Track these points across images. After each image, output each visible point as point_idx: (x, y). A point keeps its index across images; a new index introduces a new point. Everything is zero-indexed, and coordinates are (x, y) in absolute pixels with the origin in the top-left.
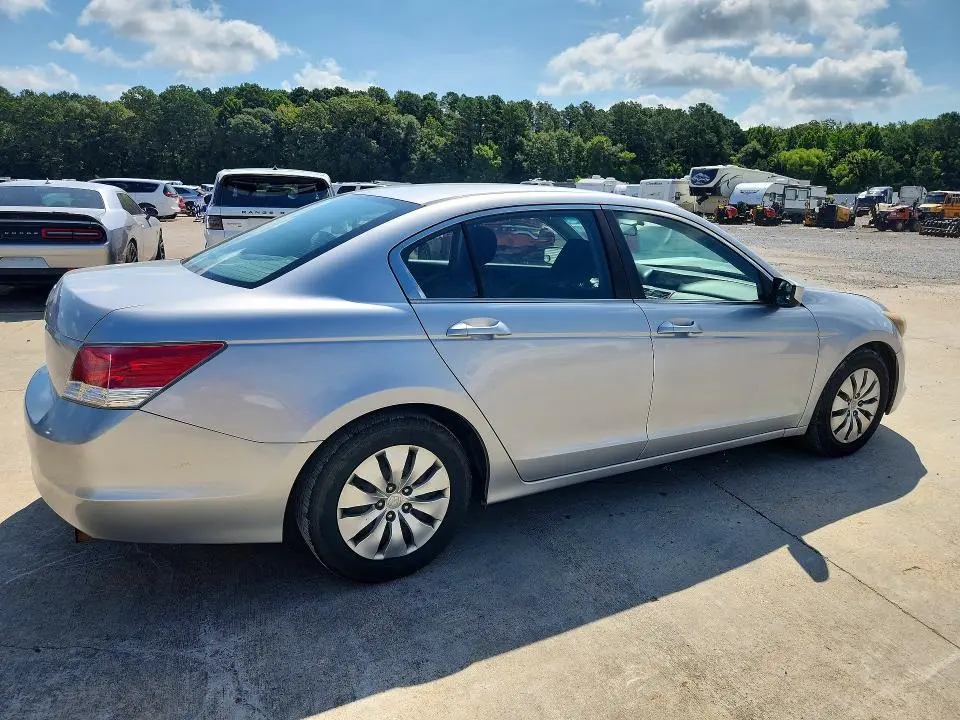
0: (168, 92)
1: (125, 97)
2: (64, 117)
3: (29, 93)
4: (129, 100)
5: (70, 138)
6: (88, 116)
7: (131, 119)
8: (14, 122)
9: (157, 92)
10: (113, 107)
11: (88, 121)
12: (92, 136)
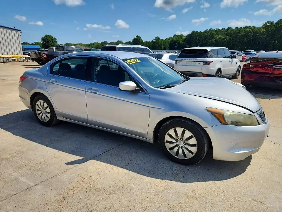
0: (279, 21)
1: (264, 25)
2: (244, 33)
3: (237, 28)
4: (265, 26)
5: (244, 39)
6: (251, 32)
7: (264, 32)
8: (231, 36)
9: (275, 22)
10: (259, 29)
11: (250, 34)
12: (251, 38)
